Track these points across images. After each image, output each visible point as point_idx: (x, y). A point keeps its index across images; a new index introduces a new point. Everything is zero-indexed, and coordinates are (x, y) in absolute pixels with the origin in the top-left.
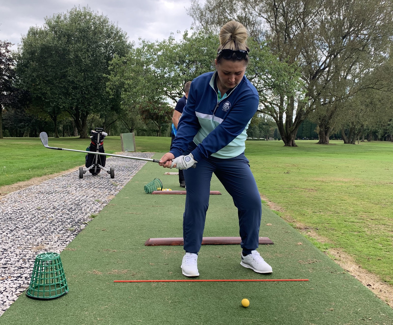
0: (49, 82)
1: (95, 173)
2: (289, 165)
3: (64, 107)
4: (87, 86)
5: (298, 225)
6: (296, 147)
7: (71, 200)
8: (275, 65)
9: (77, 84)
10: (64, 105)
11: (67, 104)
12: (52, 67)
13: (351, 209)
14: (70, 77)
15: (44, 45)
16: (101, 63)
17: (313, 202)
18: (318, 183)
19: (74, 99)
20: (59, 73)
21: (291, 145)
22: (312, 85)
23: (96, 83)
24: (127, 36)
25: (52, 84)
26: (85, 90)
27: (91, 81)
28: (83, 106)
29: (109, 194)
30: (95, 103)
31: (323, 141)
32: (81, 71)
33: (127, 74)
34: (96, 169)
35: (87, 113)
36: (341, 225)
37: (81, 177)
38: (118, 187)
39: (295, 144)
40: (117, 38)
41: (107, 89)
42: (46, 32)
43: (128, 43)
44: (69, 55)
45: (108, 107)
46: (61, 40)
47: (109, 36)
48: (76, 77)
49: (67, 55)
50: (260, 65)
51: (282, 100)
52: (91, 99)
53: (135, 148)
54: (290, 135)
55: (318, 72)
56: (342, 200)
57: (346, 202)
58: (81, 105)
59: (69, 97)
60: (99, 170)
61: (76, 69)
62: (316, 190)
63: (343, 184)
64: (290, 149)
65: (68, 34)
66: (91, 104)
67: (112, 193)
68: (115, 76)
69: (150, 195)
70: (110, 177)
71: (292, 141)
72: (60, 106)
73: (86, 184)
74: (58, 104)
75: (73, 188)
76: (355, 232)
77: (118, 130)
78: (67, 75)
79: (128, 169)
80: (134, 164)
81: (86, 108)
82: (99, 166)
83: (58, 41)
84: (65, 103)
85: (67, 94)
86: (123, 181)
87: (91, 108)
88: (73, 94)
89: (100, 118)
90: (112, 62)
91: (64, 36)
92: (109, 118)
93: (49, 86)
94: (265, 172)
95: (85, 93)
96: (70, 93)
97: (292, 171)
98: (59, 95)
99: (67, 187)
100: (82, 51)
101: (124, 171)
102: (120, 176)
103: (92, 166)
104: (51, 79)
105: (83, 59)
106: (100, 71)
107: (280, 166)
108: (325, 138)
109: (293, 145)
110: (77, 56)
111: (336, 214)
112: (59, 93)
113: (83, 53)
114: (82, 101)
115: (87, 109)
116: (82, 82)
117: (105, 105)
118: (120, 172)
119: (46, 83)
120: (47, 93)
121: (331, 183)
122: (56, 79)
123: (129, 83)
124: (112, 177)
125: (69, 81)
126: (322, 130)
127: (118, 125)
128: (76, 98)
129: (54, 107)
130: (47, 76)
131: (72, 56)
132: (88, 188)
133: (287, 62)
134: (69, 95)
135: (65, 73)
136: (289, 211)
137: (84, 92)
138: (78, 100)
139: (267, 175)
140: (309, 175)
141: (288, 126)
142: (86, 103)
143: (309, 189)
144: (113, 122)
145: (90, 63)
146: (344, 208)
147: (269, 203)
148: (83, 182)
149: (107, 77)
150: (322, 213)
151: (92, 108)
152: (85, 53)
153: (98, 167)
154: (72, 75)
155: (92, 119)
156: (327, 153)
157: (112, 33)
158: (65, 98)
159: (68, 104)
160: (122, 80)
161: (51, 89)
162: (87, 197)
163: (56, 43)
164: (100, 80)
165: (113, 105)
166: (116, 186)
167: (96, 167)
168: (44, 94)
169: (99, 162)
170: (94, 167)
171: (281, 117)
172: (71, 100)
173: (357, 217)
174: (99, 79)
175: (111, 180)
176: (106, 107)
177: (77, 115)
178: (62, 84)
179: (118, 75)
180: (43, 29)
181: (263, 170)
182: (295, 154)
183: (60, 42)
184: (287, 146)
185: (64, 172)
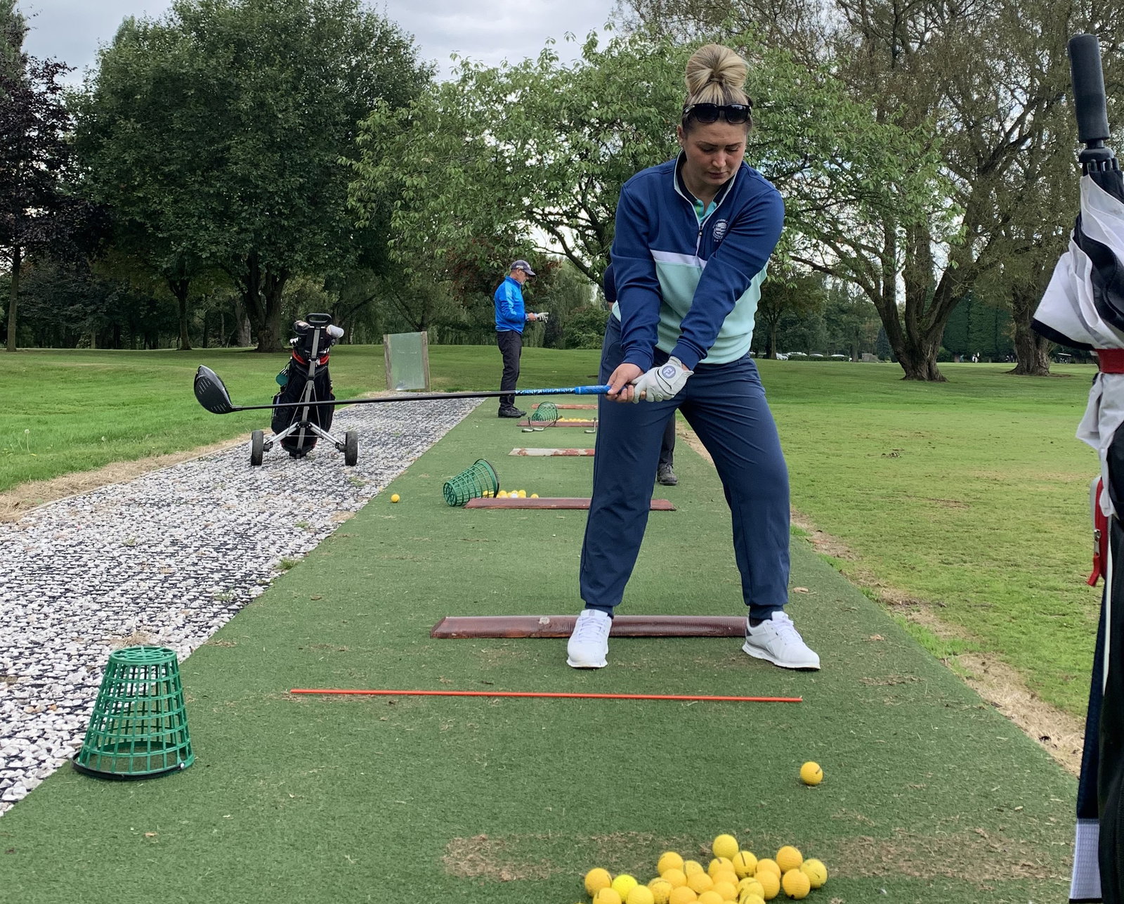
0: (172, 180)
1: (299, 452)
2: (904, 434)
3: (213, 254)
4: (287, 194)
5: (887, 594)
6: (942, 384)
7: (223, 522)
8: (860, 131)
9: (257, 187)
10: (214, 249)
11: (222, 248)
12: (185, 135)
13: (1060, 555)
14: (236, 164)
15: (164, 70)
16: (335, 124)
17: (948, 535)
18: (978, 486)
19: (246, 230)
20: (204, 154)
21: (925, 375)
22: (982, 191)
23: (315, 185)
24: (414, 45)
25: (182, 186)
26: (282, 204)
27: (301, 177)
28: (272, 251)
29: (336, 509)
30: (310, 244)
31: (1028, 366)
32: (272, 146)
33: (411, 157)
34: (302, 436)
35: (285, 275)
36: (1016, 595)
37: (256, 461)
38: (367, 488)
39: (937, 373)
40: (385, 50)
41: (351, 202)
42: (172, 32)
43: (417, 65)
44: (237, 99)
45: (351, 258)
46: (217, 57)
47: (359, 46)
48: (257, 166)
49: (232, 101)
51: (890, 239)
52: (300, 231)
53: (426, 379)
54: (920, 345)
55: (1000, 150)
56: (1038, 531)
57: (1046, 536)
58: (267, 250)
59: (229, 225)
60: (310, 441)
61: (258, 140)
62: (967, 505)
63: (1056, 490)
64: (921, 390)
65: (239, 40)
66: (298, 246)
67: (345, 505)
68: (376, 163)
69: (459, 512)
70: (344, 462)
71: (929, 365)
72: (201, 251)
73: (271, 481)
74: (195, 245)
75: (232, 491)
76: (1051, 614)
78: (229, 159)
79: (401, 440)
80: (421, 425)
81: (281, 259)
82: (313, 429)
83: (206, 60)
84: (218, 243)
85: (224, 216)
86: (381, 474)
87: (298, 257)
88: (244, 214)
89: (325, 288)
90: (368, 123)
91: (227, 45)
92: (353, 291)
93: (171, 192)
94: (823, 453)
95: (281, 214)
96: (234, 213)
97: (908, 449)
98: (200, 218)
99: (215, 489)
100: (278, 90)
101: (390, 446)
102: (375, 460)
103: (292, 428)
104: (178, 171)
105: (281, 111)
106: (329, 147)
107: (877, 435)
108: (1036, 355)
109: (933, 376)
110: (262, 105)
111: (1010, 569)
112: (201, 212)
113: (282, 96)
114: (269, 237)
115: (285, 260)
116: (275, 181)
117: (340, 248)
118: (375, 448)
119: (161, 183)
120: (162, 212)
121: (1021, 486)
122: (193, 171)
123: (415, 183)
124: (351, 461)
125: (234, 177)
126: (1023, 328)
127: (379, 312)
128: (251, 227)
129: (183, 253)
130: (167, 162)
131: (246, 103)
132: (275, 492)
133: (898, 122)
134: (232, 219)
135: (222, 152)
136: (870, 557)
137: (279, 210)
138: (258, 233)
139: (829, 461)
140: (958, 463)
141: (914, 316)
142: (282, 244)
143: (948, 501)
144: (366, 302)
145: (300, 124)
146: (1037, 552)
147: (815, 537)
148: (261, 474)
149: (351, 165)
150: (968, 565)
151: (299, 259)
152: (287, 92)
153: (309, 432)
154: (244, 160)
155: (300, 292)
157: (371, 36)
158: (219, 227)
159: (227, 245)
160: (398, 175)
161: (176, 202)
162: (272, 515)
163: (199, 63)
164: (330, 175)
165: (366, 250)
166: (361, 487)
167: (303, 430)
168: (154, 215)
169: (312, 417)
170: (297, 432)
171: (890, 290)
172: (238, 233)
173: (1070, 576)
174: (327, 171)
175: (347, 469)
176: (343, 257)
177: (251, 281)
178: (211, 186)
179: (385, 159)
180: (164, 24)
181: (818, 445)
182: (935, 403)
183: (213, 62)
184: (912, 378)
185: (204, 448)
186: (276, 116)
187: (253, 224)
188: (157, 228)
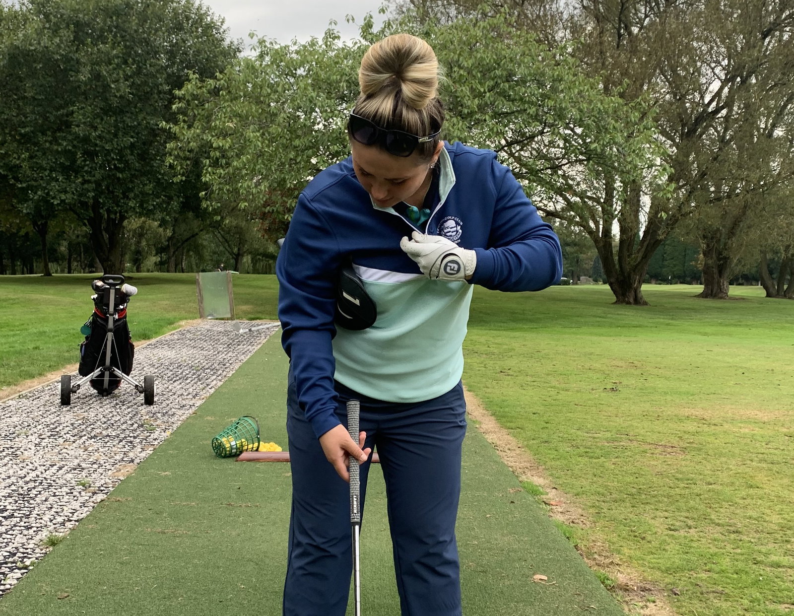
0: (25, 140)
1: (106, 390)
2: (620, 364)
3: (63, 201)
4: (121, 151)
5: (622, 578)
6: (645, 307)
8: (591, 102)
9: (96, 145)
10: (63, 197)
11: (69, 196)
12: (36, 102)
13: (775, 518)
14: (78, 126)
15: (17, 47)
16: (160, 92)
17: (672, 492)
18: (691, 427)
19: (89, 182)
20: (52, 119)
21: (632, 300)
22: (684, 151)
23: (144, 144)
24: (224, 27)
25: (35, 144)
26: (117, 159)
27: (132, 137)
28: (110, 198)
29: (122, 460)
30: (141, 192)
31: (712, 291)
32: (107, 111)
33: (218, 122)
34: (107, 378)
35: (123, 218)
36: (744, 577)
37: (65, 400)
39: (641, 299)
40: (200, 30)
41: (170, 160)
42: (24, 15)
43: (226, 43)
44: (78, 72)
45: (175, 204)
46: (60, 37)
47: (179, 28)
48: (96, 128)
49: (73, 74)
50: (553, 103)
51: (609, 190)
52: (132, 182)
53: (232, 310)
54: (629, 276)
55: (700, 119)
56: (751, 487)
57: (760, 492)
58: (106, 198)
59: (75, 177)
60: (115, 382)
61: (96, 106)
62: (683, 450)
63: (757, 431)
64: (629, 314)
65: (78, 21)
66: (132, 195)
67: (131, 455)
68: (189, 127)
70: (143, 401)
71: (636, 292)
72: (53, 198)
73: (72, 424)
74: (48, 194)
75: (32, 438)
76: (780, 603)
77: (207, 254)
78: (72, 122)
79: (199, 373)
81: (118, 206)
82: (115, 373)
83: (51, 39)
84: (66, 192)
85: (70, 169)
86: (173, 415)
87: (131, 204)
88: (86, 168)
89: (160, 226)
90: (183, 92)
91: (68, 26)
92: (183, 227)
93: (27, 150)
94: (554, 387)
95: (116, 168)
96: (79, 166)
97: (625, 382)
98: (51, 171)
99: (18, 436)
100: (111, 64)
101: (188, 381)
102: (171, 398)
103: (97, 372)
104: (32, 132)
105: (113, 82)
106: (155, 113)
107: (597, 365)
108: (719, 282)
109: (638, 301)
110: (97, 76)
111: (733, 536)
112: (51, 167)
113: (114, 69)
114: (108, 187)
115: (122, 206)
116: (111, 141)
117: (165, 196)
118: (176, 384)
119: (19, 142)
120: (21, 167)
121: (726, 426)
122: (44, 133)
123: (221, 145)
124: (149, 401)
125: (77, 137)
126: (710, 262)
127: (205, 243)
128: (93, 179)
129: (39, 201)
130: (23, 125)
131: (84, 76)
133: (622, 95)
134: (77, 172)
135: (67, 116)
136: (601, 523)
137: (115, 165)
138: (98, 184)
139: (560, 397)
140: (669, 398)
141: (626, 253)
142: (118, 193)
143: (665, 446)
144: (193, 236)
145: (130, 93)
146: (754, 514)
147: (550, 496)
148: (68, 416)
149: (170, 128)
150: (692, 531)
151: (133, 205)
152: (118, 66)
153: (112, 375)
154: (84, 123)
156: (721, 324)
157: (188, 18)
158: (66, 179)
159: (73, 193)
160: (208, 137)
161: (31, 157)
162: (60, 468)
163: (45, 41)
164: (156, 135)
165: (186, 197)
166: (152, 431)
167: (107, 373)
168: (14, 169)
169: (114, 362)
170: (102, 375)
171: (607, 231)
172: (83, 184)
173: (789, 546)
174: (154, 132)
175: (144, 409)
176: (169, 204)
177: (95, 223)
178: (60, 144)
179: (196, 124)
180: (17, 7)
181: (550, 378)
182: (640, 326)
183: (57, 40)
184: (622, 302)
185: (28, 382)
186: (109, 86)
187: (94, 176)
188: (17, 179)
